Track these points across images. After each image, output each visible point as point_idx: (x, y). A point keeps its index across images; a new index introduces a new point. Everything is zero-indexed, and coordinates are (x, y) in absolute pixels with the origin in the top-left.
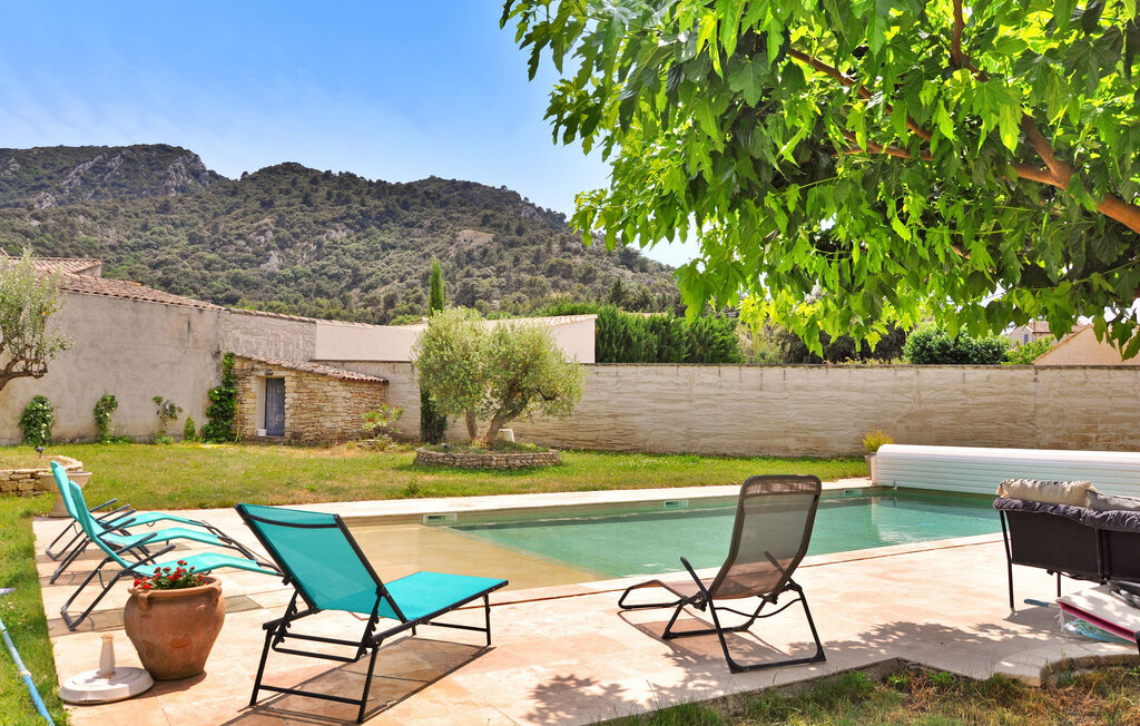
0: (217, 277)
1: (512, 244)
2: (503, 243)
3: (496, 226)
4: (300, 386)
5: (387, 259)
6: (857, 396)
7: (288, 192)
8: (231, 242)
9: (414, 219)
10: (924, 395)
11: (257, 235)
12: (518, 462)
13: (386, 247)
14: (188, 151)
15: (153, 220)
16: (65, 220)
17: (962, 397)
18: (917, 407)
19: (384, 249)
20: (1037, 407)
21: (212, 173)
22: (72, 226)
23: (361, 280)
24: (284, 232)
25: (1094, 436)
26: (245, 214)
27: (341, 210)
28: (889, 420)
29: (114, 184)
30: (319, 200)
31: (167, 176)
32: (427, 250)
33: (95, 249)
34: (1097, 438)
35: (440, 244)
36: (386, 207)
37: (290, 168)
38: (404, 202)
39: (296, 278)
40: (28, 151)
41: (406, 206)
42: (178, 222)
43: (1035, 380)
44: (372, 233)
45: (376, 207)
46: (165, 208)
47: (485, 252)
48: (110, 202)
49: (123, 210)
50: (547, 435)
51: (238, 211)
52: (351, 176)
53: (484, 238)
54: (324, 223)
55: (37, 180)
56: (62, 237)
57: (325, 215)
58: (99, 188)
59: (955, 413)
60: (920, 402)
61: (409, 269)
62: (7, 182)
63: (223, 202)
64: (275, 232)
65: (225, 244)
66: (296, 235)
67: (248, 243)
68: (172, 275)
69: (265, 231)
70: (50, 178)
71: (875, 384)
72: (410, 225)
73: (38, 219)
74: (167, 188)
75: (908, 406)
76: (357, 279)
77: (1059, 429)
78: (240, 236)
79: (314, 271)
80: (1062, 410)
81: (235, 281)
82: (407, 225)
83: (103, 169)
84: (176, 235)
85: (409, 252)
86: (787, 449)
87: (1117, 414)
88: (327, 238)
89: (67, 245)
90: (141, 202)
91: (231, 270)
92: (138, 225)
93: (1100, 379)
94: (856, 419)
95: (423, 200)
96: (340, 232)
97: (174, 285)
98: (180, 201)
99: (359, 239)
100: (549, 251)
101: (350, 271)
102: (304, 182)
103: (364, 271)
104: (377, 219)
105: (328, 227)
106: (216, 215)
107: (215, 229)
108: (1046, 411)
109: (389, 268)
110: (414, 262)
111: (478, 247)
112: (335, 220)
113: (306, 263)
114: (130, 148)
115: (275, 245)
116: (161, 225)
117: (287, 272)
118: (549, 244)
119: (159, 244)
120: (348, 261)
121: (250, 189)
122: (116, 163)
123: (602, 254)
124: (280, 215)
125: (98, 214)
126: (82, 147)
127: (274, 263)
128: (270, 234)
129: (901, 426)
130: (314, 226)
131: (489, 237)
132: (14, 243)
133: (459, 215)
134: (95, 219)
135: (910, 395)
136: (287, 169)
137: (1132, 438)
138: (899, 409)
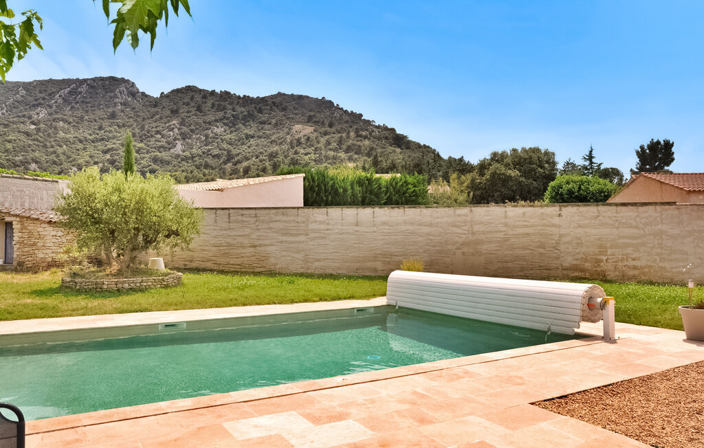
0: (144, 158)
1: (326, 134)
2: (320, 133)
3: (316, 123)
4: (23, 228)
5: (248, 144)
6: (426, 230)
7: (188, 104)
8: (152, 136)
9: (265, 119)
10: (476, 228)
11: (168, 131)
12: (127, 285)
13: (248, 137)
14: (128, 80)
15: (106, 123)
16: (51, 124)
17: (504, 229)
18: (471, 237)
19: (247, 138)
20: (561, 236)
21: (143, 94)
22: (55, 128)
23: (232, 158)
24: (185, 129)
25: (604, 258)
26: (161, 118)
27: (221, 114)
28: (450, 247)
29: (83, 102)
30: (207, 109)
31: (115, 96)
32: (273, 138)
33: (70, 142)
34: (607, 260)
35: (281, 134)
36: (248, 112)
37: (190, 89)
38: (259, 108)
39: (193, 158)
40: (30, 83)
41: (260, 111)
42: (121, 124)
43: (560, 215)
44: (240, 129)
45: (242, 112)
46: (113, 116)
47: (308, 139)
48: (79, 113)
49: (87, 117)
50: (209, 260)
51: (158, 116)
52: (227, 93)
53: (308, 130)
54: (210, 123)
55: (36, 100)
56: (49, 135)
57: (211, 118)
58: (73, 104)
59: (498, 242)
60: (473, 233)
61: (262, 150)
62: (18, 102)
63: (149, 111)
64: (179, 129)
65: (148, 137)
66: (192, 131)
67: (163, 136)
68: (116, 157)
69: (174, 128)
70: (44, 99)
71: (439, 220)
72: (263, 123)
73: (34, 124)
74: (115, 103)
75: (464, 236)
76: (230, 157)
77: (578, 253)
78: (158, 132)
79: (204, 153)
80: (580, 239)
81: (155, 160)
82: (261, 123)
83: (76, 93)
84: (119, 133)
85: (262, 139)
86: (375, 270)
87: (622, 241)
88: (212, 132)
89: (52, 139)
90: (98, 112)
91: (152, 153)
92: (96, 127)
93: (609, 214)
94: (427, 247)
95: (271, 107)
96: (220, 128)
97: (117, 163)
98: (122, 111)
99: (231, 132)
100: (348, 137)
101: (225, 152)
102: (198, 97)
103: (234, 152)
104: (243, 119)
105: (212, 125)
106: (144, 119)
107: (142, 128)
108: (567, 239)
109: (250, 150)
110: (265, 146)
111: (304, 136)
112: (216, 121)
113: (199, 148)
114: (92, 79)
115: (179, 137)
116: (110, 126)
117: (187, 154)
118: (348, 133)
119: (109, 138)
120: (225, 146)
121: (165, 103)
122: (84, 89)
123: (381, 138)
124: (183, 119)
125: (71, 120)
126: (64, 80)
127: (179, 148)
128: (176, 130)
129: (459, 252)
130: (203, 125)
131: (311, 129)
132: (20, 140)
133: (294, 116)
134: (70, 123)
135: (465, 228)
136: (188, 90)
137: (634, 259)
138: (457, 239)
